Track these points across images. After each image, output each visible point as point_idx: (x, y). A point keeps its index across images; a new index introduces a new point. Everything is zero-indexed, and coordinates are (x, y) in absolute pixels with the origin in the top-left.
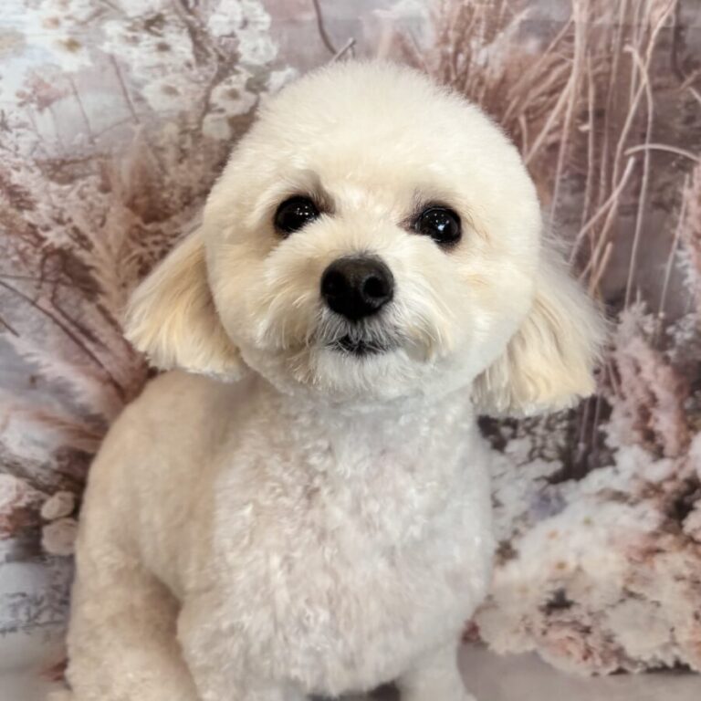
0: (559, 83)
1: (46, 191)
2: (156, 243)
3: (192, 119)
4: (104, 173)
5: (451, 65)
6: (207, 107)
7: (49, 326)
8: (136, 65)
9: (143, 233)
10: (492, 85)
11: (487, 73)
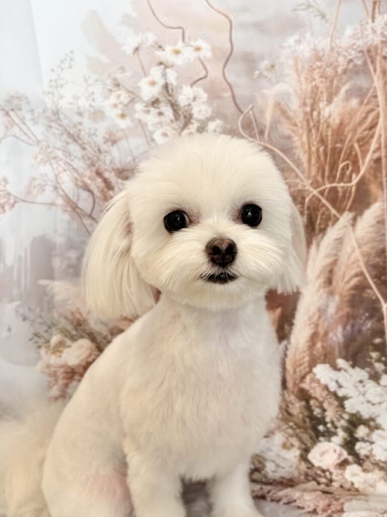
0: (374, 122)
5: (309, 117)
10: (335, 127)
11: (331, 121)
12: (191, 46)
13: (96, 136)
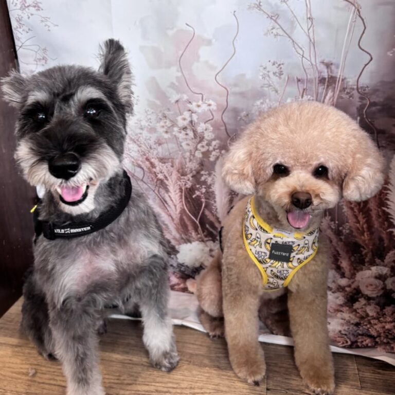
1: (159, 165)
2: (183, 182)
3: (193, 152)
4: (172, 162)
6: (196, 149)
7: (157, 198)
8: (180, 138)
9: (181, 179)
12: (206, 103)
13: (150, 140)
